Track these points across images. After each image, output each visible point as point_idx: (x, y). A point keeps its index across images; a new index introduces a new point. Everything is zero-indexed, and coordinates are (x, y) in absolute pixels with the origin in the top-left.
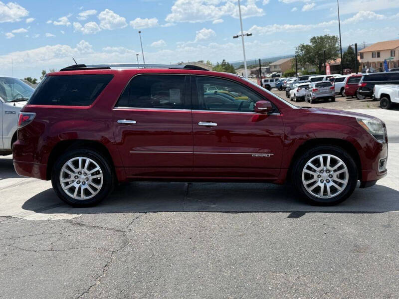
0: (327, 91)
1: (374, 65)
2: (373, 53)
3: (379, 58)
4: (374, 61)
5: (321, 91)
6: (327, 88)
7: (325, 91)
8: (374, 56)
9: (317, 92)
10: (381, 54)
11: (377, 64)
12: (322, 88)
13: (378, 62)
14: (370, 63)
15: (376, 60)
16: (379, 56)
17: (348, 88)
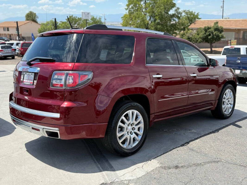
0: (10, 51)
1: (5, 35)
2: (4, 28)
3: (8, 32)
4: (5, 33)
5: (5, 52)
6: (9, 50)
7: (8, 51)
8: (5, 30)
9: (3, 52)
10: (10, 29)
11: (7, 35)
12: (6, 50)
13: (8, 34)
14: (3, 34)
15: (7, 32)
16: (8, 30)
17: (22, 50)
